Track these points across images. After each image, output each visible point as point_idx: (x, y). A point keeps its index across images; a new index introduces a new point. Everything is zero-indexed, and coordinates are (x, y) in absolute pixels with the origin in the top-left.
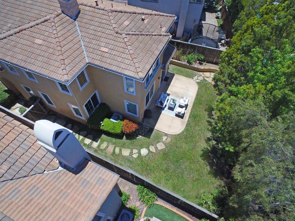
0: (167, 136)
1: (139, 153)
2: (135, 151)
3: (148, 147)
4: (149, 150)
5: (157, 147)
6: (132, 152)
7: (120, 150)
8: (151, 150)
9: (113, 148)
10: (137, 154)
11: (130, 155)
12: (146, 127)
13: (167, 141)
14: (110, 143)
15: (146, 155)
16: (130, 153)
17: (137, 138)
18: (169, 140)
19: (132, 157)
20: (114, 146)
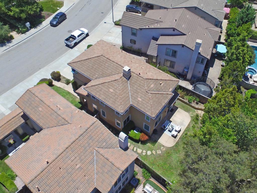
0: (164, 147)
1: (146, 153)
2: (144, 151)
3: (152, 151)
4: (152, 152)
5: (157, 152)
6: (143, 152)
7: (137, 149)
8: (153, 153)
9: (133, 147)
10: (145, 153)
11: (141, 153)
12: (153, 139)
13: (163, 150)
14: (132, 144)
15: (150, 155)
16: (142, 152)
17: (147, 144)
18: (164, 149)
19: (142, 154)
20: (134, 146)
